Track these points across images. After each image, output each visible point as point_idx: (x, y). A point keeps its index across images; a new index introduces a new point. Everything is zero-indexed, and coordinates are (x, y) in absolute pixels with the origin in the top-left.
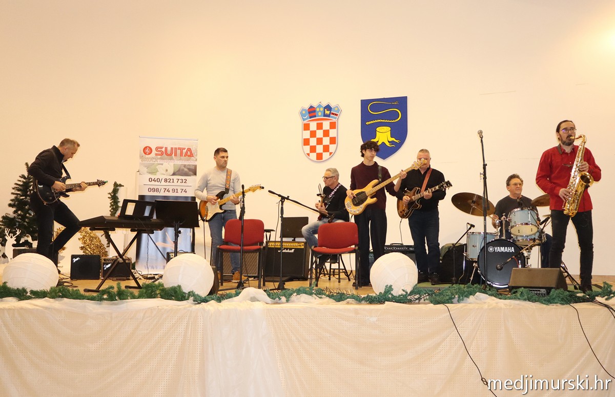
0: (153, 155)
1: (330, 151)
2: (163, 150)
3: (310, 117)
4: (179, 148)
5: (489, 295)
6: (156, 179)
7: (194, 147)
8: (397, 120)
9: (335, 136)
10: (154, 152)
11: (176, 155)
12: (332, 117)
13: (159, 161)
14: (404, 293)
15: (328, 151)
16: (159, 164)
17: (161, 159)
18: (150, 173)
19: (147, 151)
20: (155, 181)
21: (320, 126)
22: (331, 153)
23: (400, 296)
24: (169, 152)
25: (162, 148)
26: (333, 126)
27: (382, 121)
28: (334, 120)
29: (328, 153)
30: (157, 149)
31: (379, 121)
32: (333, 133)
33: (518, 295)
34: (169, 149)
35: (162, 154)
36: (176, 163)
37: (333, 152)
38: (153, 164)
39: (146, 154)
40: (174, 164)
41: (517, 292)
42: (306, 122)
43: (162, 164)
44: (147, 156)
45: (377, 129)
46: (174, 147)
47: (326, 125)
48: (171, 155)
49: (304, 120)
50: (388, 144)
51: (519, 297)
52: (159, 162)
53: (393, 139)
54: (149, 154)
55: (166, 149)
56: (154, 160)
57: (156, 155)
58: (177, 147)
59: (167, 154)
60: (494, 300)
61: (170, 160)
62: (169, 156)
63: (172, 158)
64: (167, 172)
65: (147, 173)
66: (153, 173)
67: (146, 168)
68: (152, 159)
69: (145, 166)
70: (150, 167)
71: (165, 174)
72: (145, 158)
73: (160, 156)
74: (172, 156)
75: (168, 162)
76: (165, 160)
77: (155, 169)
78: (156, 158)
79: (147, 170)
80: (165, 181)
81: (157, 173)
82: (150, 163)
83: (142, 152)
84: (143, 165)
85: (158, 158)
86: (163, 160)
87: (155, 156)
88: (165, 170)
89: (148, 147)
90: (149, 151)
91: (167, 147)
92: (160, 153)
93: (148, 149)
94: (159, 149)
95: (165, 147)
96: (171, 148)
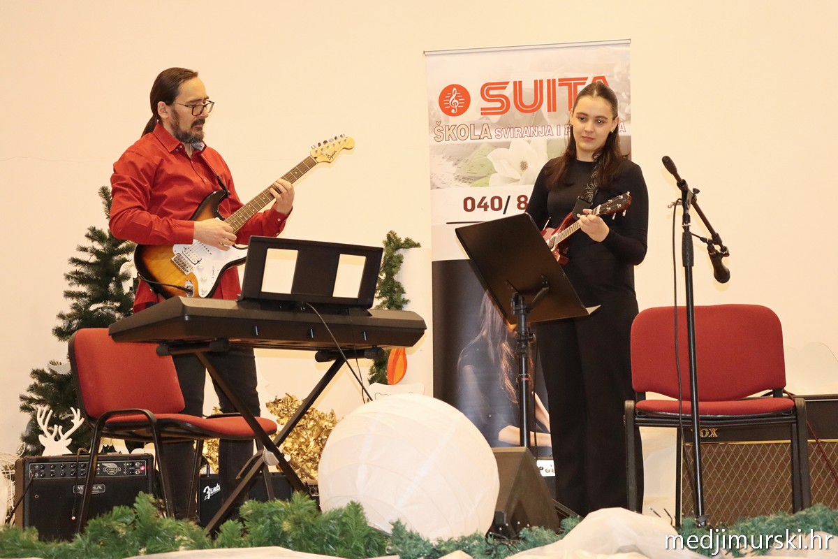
0: (473, 114)
2: (509, 92)
4: (564, 82)
6: (488, 200)
7: (616, 70)
10: (477, 102)
11: (552, 107)
13: (495, 136)
16: (496, 146)
17: (503, 126)
18: (468, 179)
19: (453, 100)
20: (486, 207)
24: (528, 99)
25: (503, 85)
30: (485, 90)
34: (528, 87)
35: (504, 109)
36: (555, 137)
38: (476, 147)
39: (447, 112)
40: (549, 142)
43: (507, 145)
44: (454, 120)
46: (545, 76)
48: (535, 107)
52: (494, 140)
54: (461, 111)
55: (518, 86)
56: (478, 132)
57: (485, 112)
58: (557, 76)
59: (522, 108)
61: (535, 126)
62: (531, 114)
63: (542, 118)
64: (526, 171)
65: (457, 181)
66: (475, 180)
67: (452, 162)
68: (469, 130)
69: (450, 158)
70: (466, 158)
71: (519, 180)
72: (447, 127)
73: (499, 116)
74: (541, 112)
75: (528, 134)
76: (516, 129)
77: (482, 166)
78: (486, 126)
79: (454, 169)
80: (520, 203)
81: (490, 179)
82: (464, 145)
83: (436, 108)
84: (442, 156)
85: (492, 124)
86: (510, 128)
87: (480, 119)
88: (518, 165)
89: (455, 89)
90: (459, 101)
91: (520, 82)
92: (499, 105)
93: (457, 95)
94: (492, 92)
95: (515, 83)
96: (536, 82)
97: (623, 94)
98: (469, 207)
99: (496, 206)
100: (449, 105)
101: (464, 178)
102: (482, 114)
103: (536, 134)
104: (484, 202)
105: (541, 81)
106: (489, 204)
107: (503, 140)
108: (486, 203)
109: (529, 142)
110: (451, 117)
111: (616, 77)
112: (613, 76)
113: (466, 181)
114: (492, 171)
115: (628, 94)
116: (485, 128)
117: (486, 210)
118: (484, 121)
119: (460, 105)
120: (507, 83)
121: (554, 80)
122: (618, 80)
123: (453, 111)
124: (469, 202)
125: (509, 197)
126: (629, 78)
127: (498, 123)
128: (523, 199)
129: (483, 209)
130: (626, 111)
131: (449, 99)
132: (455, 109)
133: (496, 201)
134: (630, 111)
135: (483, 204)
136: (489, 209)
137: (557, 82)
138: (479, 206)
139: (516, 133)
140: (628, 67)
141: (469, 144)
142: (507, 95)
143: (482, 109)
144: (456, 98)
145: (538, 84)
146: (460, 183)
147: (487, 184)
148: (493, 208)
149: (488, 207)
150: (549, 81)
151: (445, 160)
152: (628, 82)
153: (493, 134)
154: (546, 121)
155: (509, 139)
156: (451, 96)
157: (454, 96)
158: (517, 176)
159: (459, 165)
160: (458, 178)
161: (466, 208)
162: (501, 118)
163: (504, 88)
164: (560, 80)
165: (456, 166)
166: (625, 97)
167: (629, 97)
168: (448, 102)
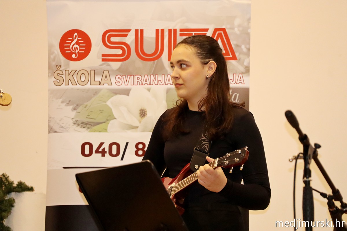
0: (93, 59)
2: (130, 39)
4: (185, 32)
6: (106, 146)
7: (237, 22)
10: (98, 48)
16: (116, 92)
17: (123, 73)
19: (74, 45)
20: (103, 153)
24: (149, 48)
25: (124, 33)
30: (107, 37)
34: (150, 36)
35: (125, 56)
38: (96, 92)
40: (168, 91)
43: (127, 92)
44: (74, 65)
46: (166, 26)
48: (156, 56)
52: (114, 86)
54: (81, 57)
55: (139, 34)
56: (98, 78)
57: (106, 58)
58: (178, 26)
59: (142, 56)
61: (155, 74)
62: (152, 62)
63: (162, 67)
64: (145, 119)
65: (75, 126)
66: (94, 126)
67: (71, 107)
68: (90, 75)
69: (69, 103)
70: (86, 104)
71: (137, 127)
72: (67, 72)
73: (120, 63)
74: (161, 61)
75: (148, 82)
76: (136, 77)
77: (101, 111)
78: (106, 73)
79: (73, 114)
80: (138, 149)
81: (109, 125)
82: (83, 90)
83: (56, 52)
84: (61, 100)
85: (112, 71)
86: (131, 76)
87: (101, 65)
88: (138, 113)
89: (76, 34)
90: (80, 47)
91: (142, 31)
92: (120, 52)
93: (78, 40)
94: (113, 39)
95: (137, 31)
96: (157, 31)
97: (243, 47)
98: (87, 152)
99: (114, 152)
100: (69, 50)
101: (82, 123)
102: (103, 60)
103: (156, 82)
104: (102, 148)
105: (163, 30)
106: (107, 150)
107: (123, 86)
108: (104, 149)
109: (149, 90)
110: (71, 62)
111: (236, 29)
112: (233, 29)
113: (85, 126)
114: (111, 117)
115: (248, 46)
116: (106, 75)
117: (103, 155)
118: (105, 67)
119: (80, 50)
120: (129, 31)
121: (175, 30)
122: (238, 32)
123: (73, 56)
124: (87, 147)
125: (127, 144)
126: (249, 31)
127: (119, 70)
128: (140, 146)
129: (101, 154)
130: (246, 64)
131: (70, 43)
132: (75, 54)
133: (114, 147)
134: (249, 63)
135: (100, 150)
136: (107, 155)
137: (178, 33)
138: (97, 152)
139: (137, 81)
140: (249, 20)
141: (88, 90)
142: (128, 43)
143: (103, 55)
144: (77, 43)
145: (159, 33)
146: (79, 128)
147: (105, 130)
148: (111, 154)
149: (106, 152)
150: (170, 30)
151: (65, 104)
152: (248, 34)
153: (113, 80)
154: (167, 71)
155: (129, 86)
156: (72, 40)
157: (75, 41)
158: (136, 123)
159: (78, 110)
160: (76, 123)
161: (83, 153)
162: (122, 65)
163: (126, 36)
164: (181, 30)
165: (75, 111)
166: (245, 50)
167: (249, 49)
168: (69, 47)
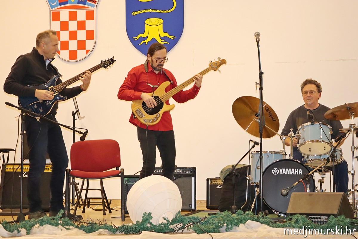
1: (87, 48)
3: (61, 4)
5: (261, 223)
8: (170, 11)
9: (93, 29)
12: (89, 5)
14: (165, 222)
15: (85, 49)
21: (73, 16)
22: (87, 51)
23: (160, 225)
26: (90, 16)
27: (152, 11)
28: (92, 9)
29: (85, 51)
31: (149, 11)
32: (90, 25)
33: (293, 222)
37: (91, 49)
41: (291, 219)
42: (54, 10)
45: (147, 21)
47: (81, 15)
49: (52, 7)
50: (159, 41)
51: (294, 225)
53: (166, 35)
60: (265, 228)
